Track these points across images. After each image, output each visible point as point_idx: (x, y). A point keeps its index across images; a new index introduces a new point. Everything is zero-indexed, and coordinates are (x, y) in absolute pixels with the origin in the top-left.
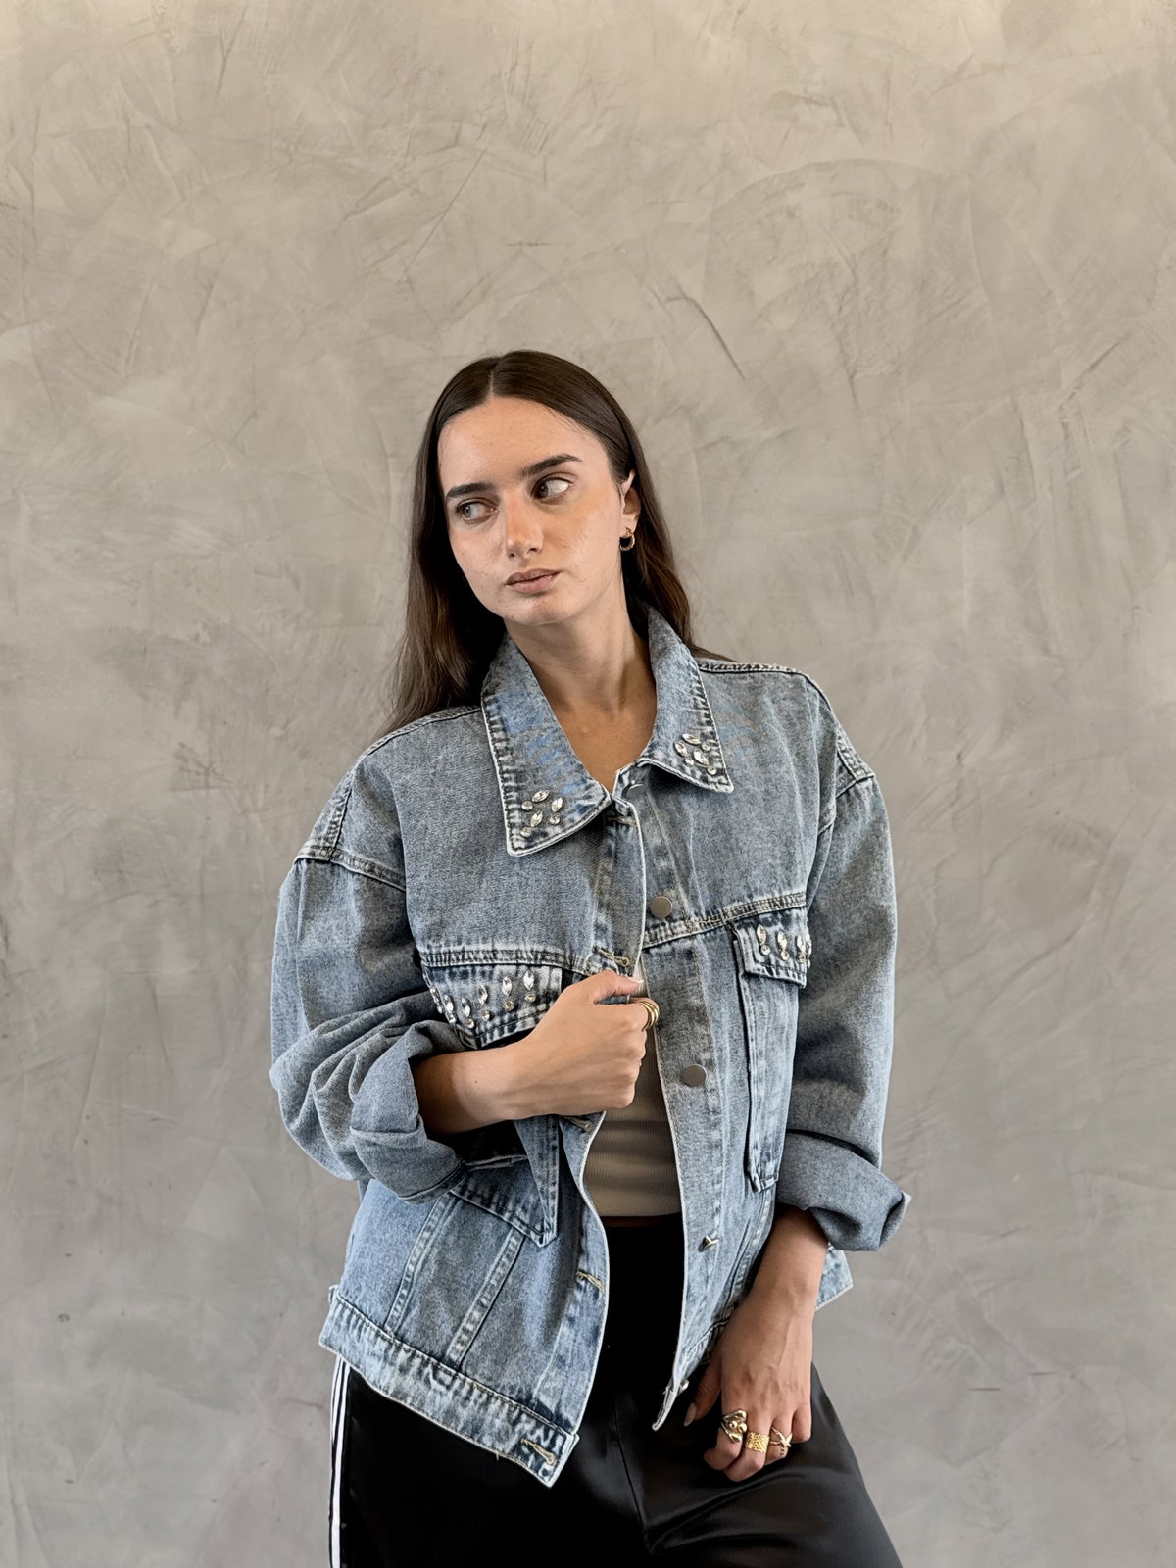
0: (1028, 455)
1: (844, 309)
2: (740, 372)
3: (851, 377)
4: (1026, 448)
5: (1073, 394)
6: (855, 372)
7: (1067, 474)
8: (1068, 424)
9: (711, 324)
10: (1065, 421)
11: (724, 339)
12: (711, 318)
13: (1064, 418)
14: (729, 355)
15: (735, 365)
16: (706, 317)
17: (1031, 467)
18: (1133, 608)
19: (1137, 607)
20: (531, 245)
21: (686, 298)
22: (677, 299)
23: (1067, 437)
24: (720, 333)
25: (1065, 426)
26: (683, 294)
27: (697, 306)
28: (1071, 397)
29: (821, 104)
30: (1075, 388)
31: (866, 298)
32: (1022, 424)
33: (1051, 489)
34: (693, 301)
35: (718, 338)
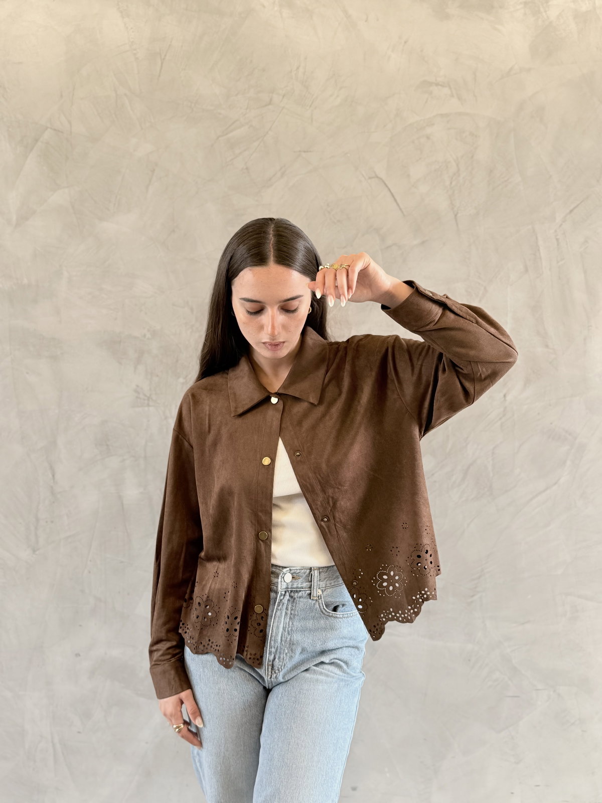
0: (540, 253)
1: (453, 183)
2: (402, 212)
3: (456, 216)
4: (539, 250)
6: (457, 213)
7: (558, 262)
8: (559, 238)
9: (390, 190)
11: (396, 197)
12: (389, 187)
13: (557, 236)
14: (398, 205)
15: (400, 209)
17: (541, 259)
18: (589, 327)
20: (305, 152)
22: (373, 178)
23: (558, 245)
24: (394, 194)
25: (557, 240)
26: (376, 175)
27: (383, 181)
28: (560, 226)
29: (443, 86)
30: (563, 221)
31: (463, 178)
32: (537, 238)
33: (550, 269)
34: (381, 179)
35: (393, 196)
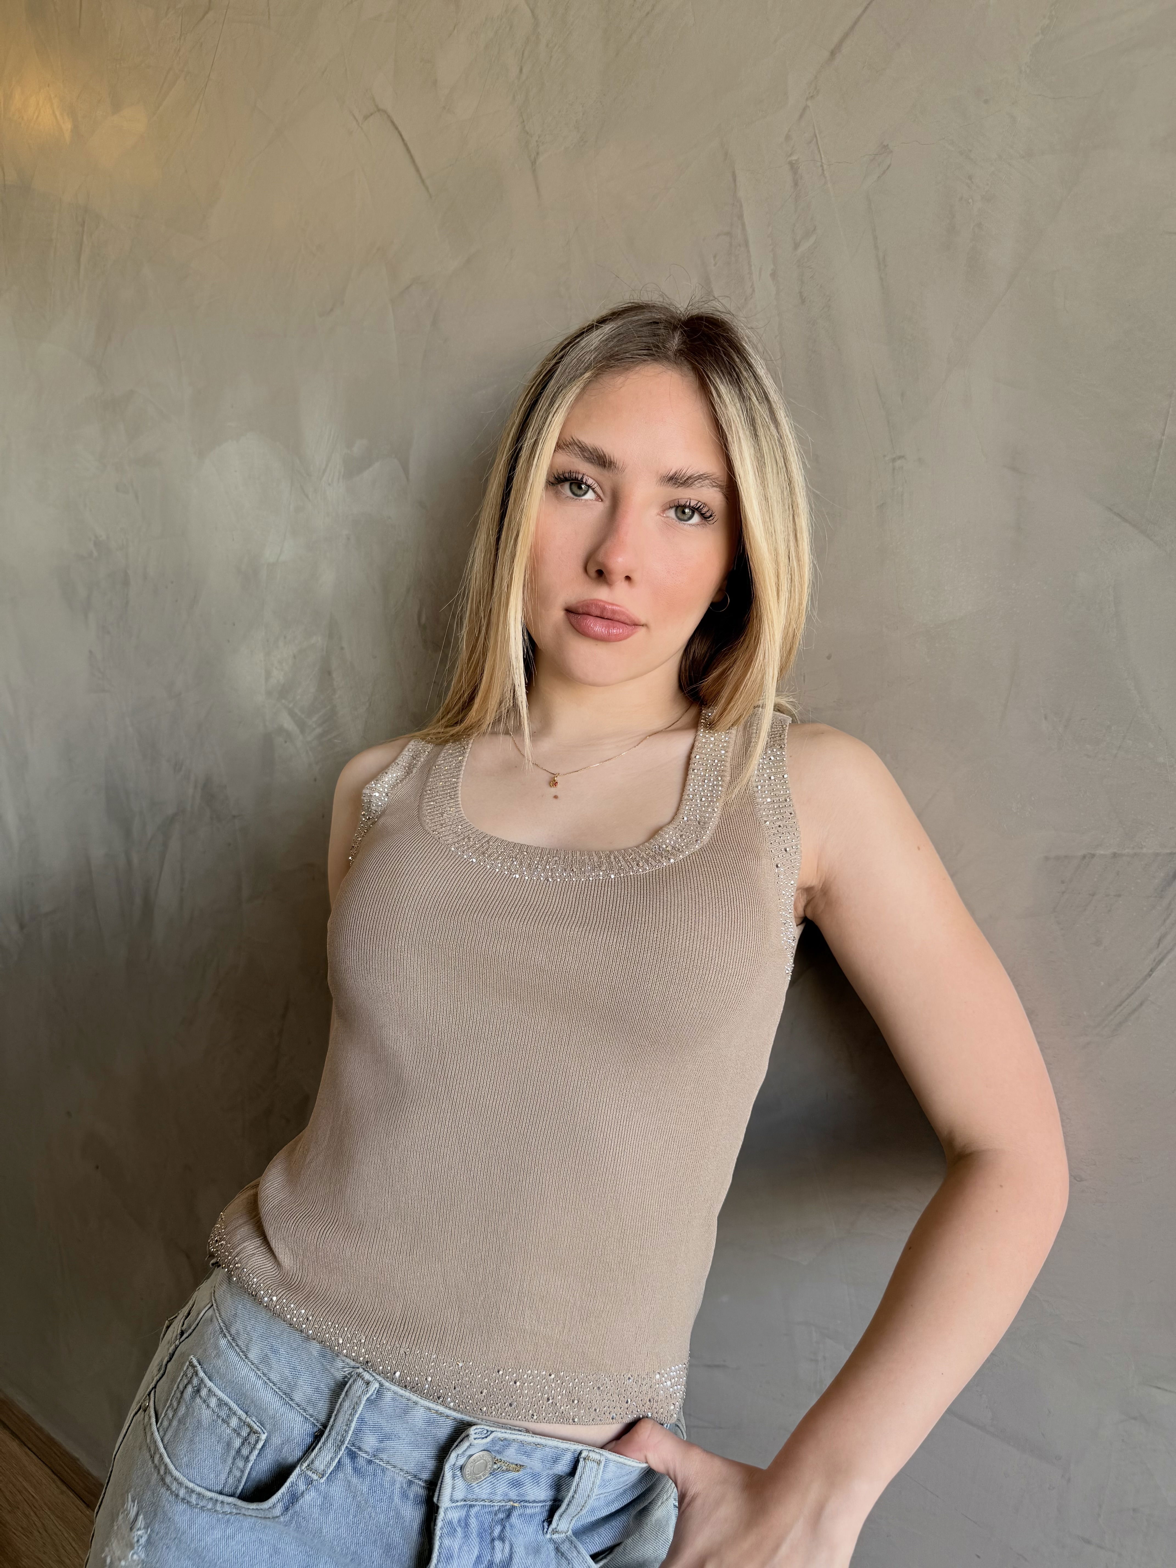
0: (743, 225)
1: (524, 70)
2: (427, 189)
3: (534, 163)
4: (741, 217)
5: (805, 108)
6: (538, 154)
7: (796, 246)
8: (796, 160)
9: (401, 135)
10: (794, 158)
11: (412, 152)
12: (400, 128)
13: (791, 155)
14: (417, 170)
15: (423, 181)
16: (397, 128)
17: (746, 243)
18: (894, 460)
19: (901, 457)
21: (379, 110)
22: (371, 114)
23: (796, 184)
24: (409, 144)
25: (793, 167)
26: (377, 106)
27: (389, 116)
28: (801, 116)
30: (807, 99)
31: (547, 46)
32: (734, 178)
33: (774, 275)
34: (385, 112)
35: (408, 150)
